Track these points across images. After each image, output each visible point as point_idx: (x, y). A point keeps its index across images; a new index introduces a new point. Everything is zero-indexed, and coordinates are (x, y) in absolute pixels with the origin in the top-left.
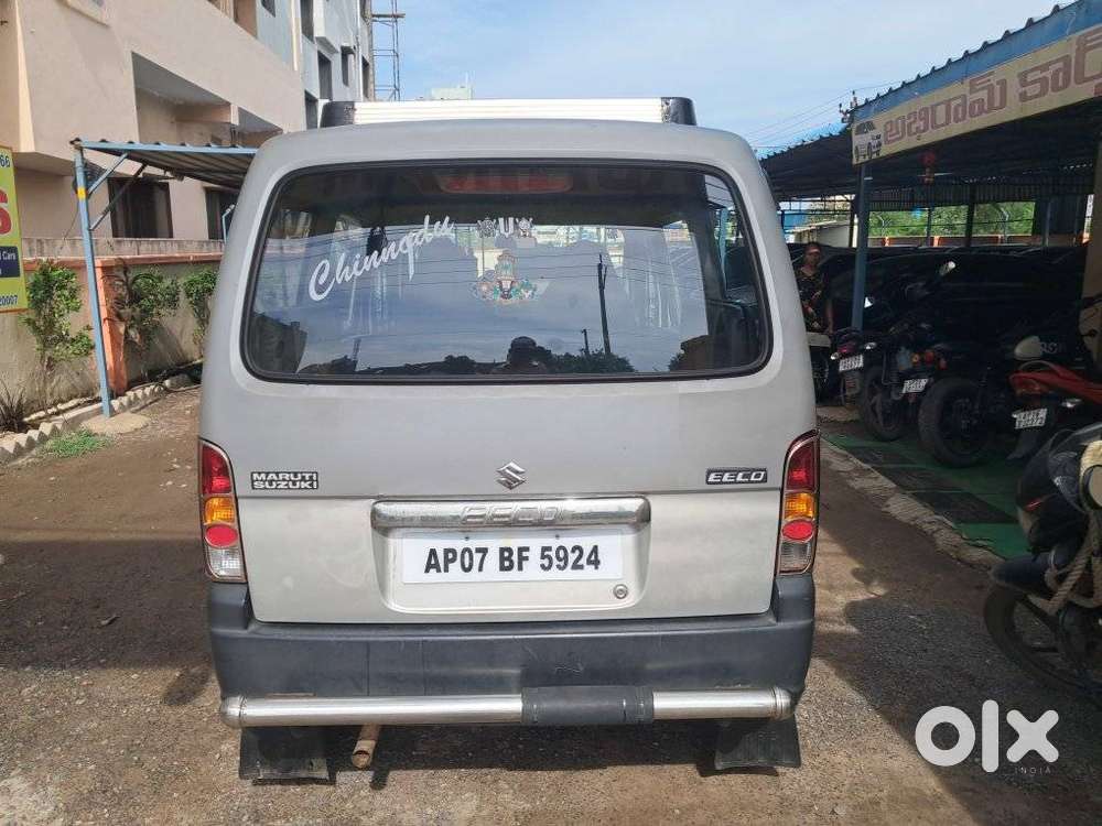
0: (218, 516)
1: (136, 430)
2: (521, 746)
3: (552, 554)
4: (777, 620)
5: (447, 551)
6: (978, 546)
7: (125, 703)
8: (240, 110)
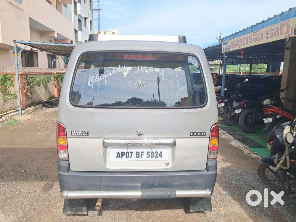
0: (62, 142)
1: (29, 119)
2: (137, 205)
3: (150, 154)
4: (208, 171)
5: (122, 153)
6: (254, 153)
7: (30, 193)
8: (58, 33)
